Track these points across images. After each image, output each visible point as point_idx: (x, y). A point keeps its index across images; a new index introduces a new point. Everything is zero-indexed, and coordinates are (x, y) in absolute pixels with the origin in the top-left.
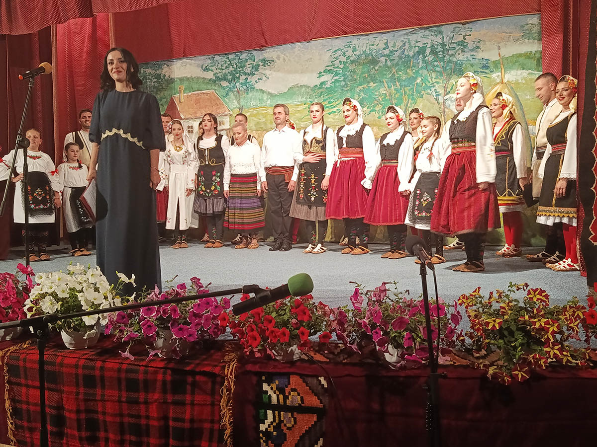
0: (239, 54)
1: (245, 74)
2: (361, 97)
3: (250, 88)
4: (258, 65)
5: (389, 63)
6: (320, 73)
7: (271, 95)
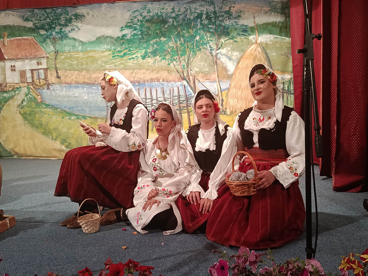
0: (55, 9)
1: (60, 25)
2: (154, 48)
3: (64, 37)
4: (71, 19)
5: (175, 23)
6: (122, 27)
7: (82, 43)
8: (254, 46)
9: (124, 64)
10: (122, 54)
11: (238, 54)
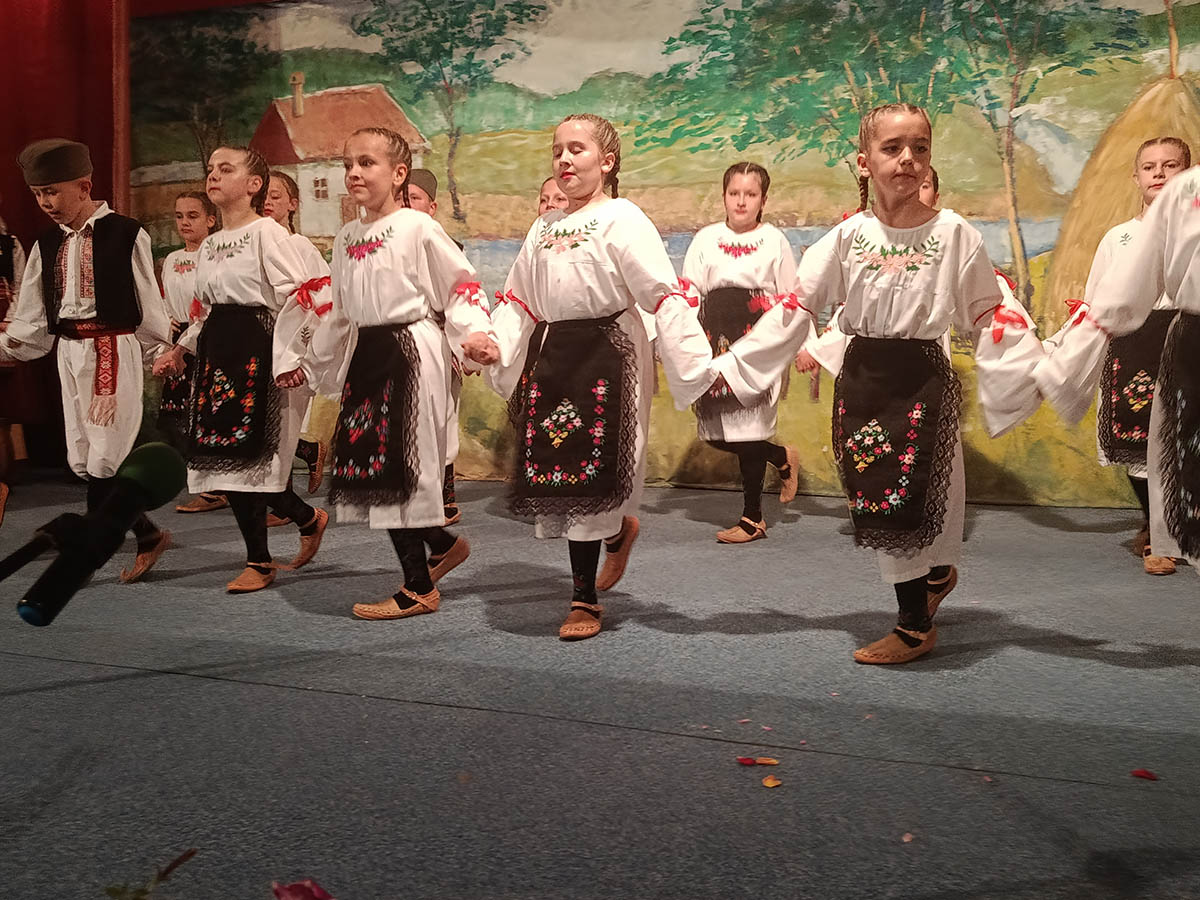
1: (468, 42)
2: (781, 108)
3: (479, 80)
5: (860, 18)
6: (672, 40)
7: (537, 99)
8: (1160, 85)
9: (673, 168)
10: (666, 133)
11: (1096, 119)
